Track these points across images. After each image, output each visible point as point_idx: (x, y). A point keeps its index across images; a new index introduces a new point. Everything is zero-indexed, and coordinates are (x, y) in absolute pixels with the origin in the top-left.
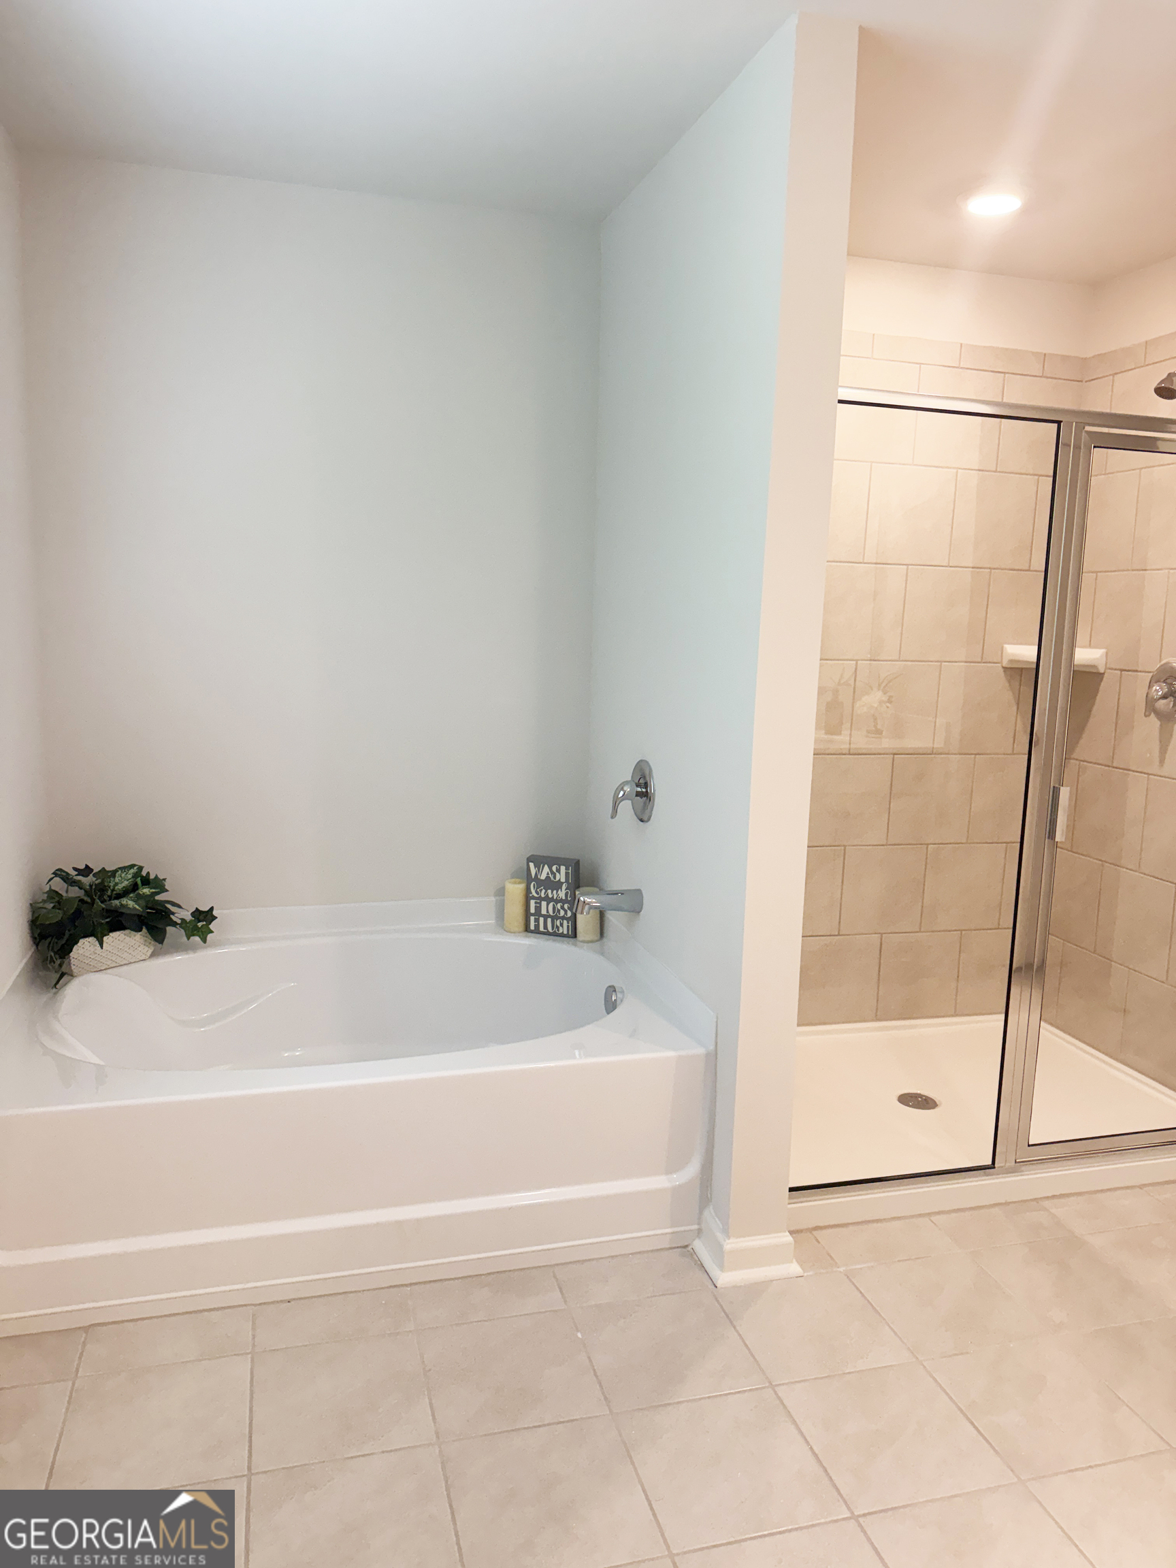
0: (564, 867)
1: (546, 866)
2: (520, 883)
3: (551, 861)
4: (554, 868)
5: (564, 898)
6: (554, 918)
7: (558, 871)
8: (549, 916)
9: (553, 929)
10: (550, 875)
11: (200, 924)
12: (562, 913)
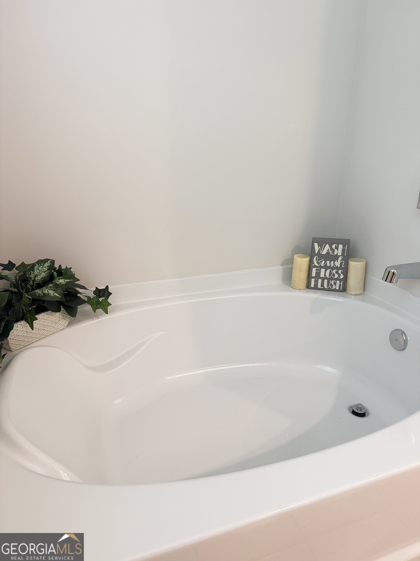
0: (342, 245)
1: (327, 245)
2: (305, 257)
3: (331, 242)
4: (334, 246)
5: (339, 266)
6: (329, 280)
7: (337, 248)
8: (327, 278)
9: (328, 286)
10: (330, 251)
11: (101, 299)
12: (336, 276)
